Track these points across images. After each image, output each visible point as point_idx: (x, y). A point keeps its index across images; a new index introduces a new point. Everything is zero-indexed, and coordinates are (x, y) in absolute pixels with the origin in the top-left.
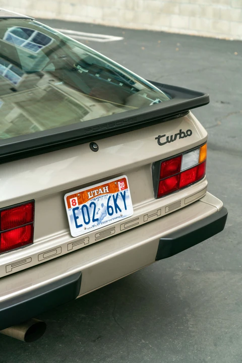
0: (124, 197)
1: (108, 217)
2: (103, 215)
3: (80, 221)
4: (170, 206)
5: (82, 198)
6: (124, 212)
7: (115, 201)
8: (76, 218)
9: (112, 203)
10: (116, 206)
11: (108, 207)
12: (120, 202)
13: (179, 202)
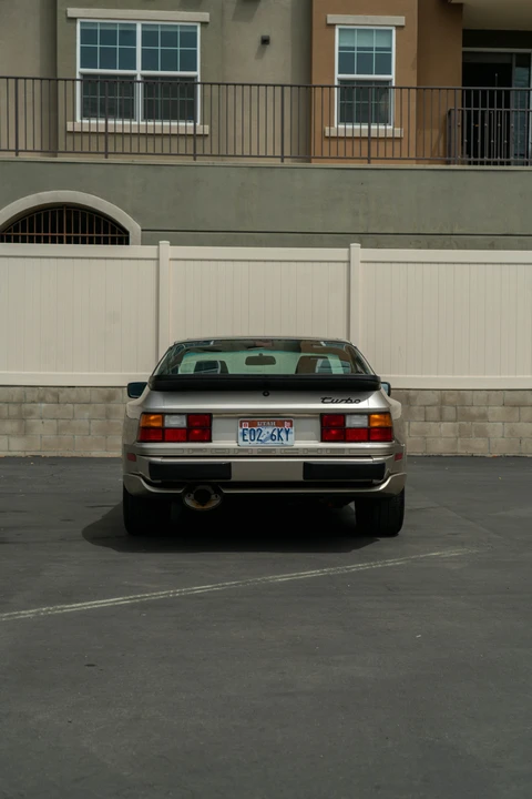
0: (287, 432)
1: (270, 441)
2: (266, 439)
3: (247, 437)
4: (332, 449)
5: (252, 424)
6: (285, 442)
7: (279, 433)
8: (244, 435)
9: (276, 433)
10: (279, 436)
11: (272, 435)
12: (283, 435)
13: (343, 449)
